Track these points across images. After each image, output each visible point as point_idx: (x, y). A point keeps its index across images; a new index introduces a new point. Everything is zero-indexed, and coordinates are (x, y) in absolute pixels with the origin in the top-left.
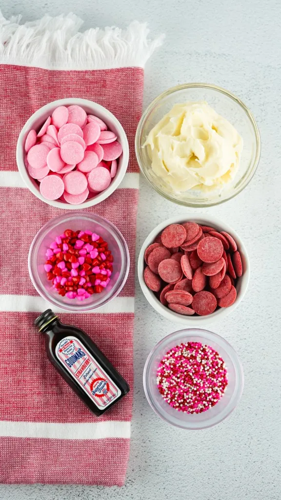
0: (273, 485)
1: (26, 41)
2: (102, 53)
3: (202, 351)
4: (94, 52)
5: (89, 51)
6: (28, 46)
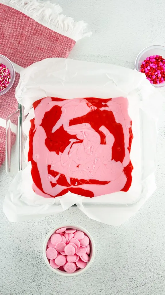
1: (33, 7)
2: (63, 27)
3: (4, 69)
4: (59, 25)
5: (58, 24)
6: (34, 9)
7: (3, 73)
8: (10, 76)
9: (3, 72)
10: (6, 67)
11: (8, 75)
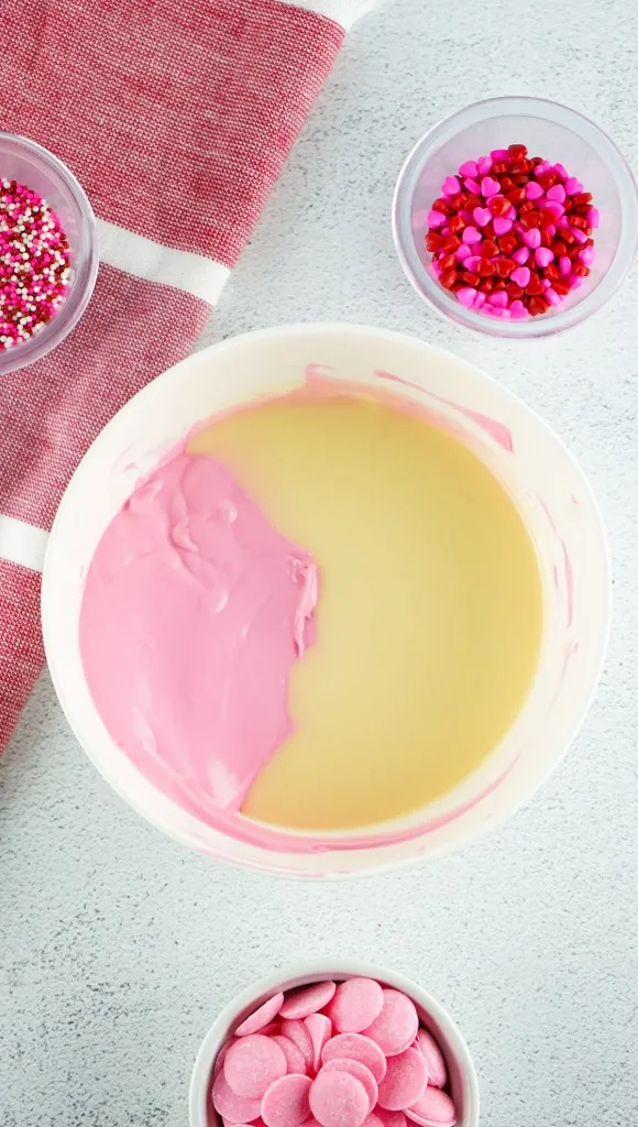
0: (520, 1097)
7: (28, 239)
8: (66, 251)
9: (28, 230)
10: (43, 202)
11: (53, 246)
